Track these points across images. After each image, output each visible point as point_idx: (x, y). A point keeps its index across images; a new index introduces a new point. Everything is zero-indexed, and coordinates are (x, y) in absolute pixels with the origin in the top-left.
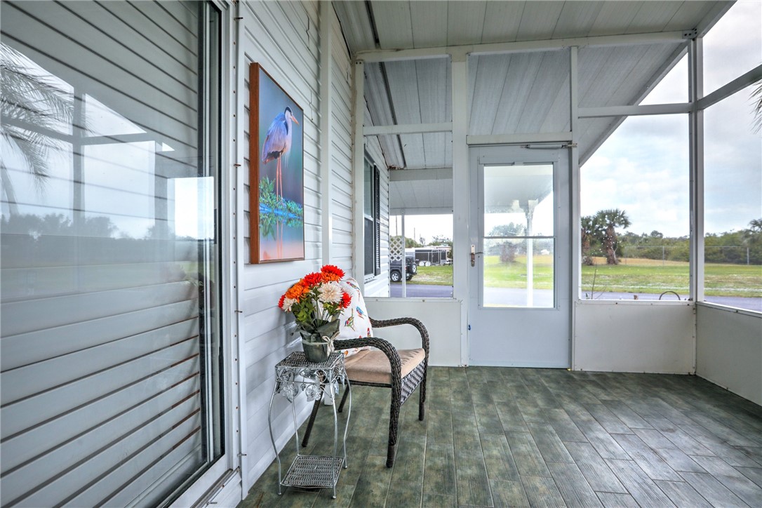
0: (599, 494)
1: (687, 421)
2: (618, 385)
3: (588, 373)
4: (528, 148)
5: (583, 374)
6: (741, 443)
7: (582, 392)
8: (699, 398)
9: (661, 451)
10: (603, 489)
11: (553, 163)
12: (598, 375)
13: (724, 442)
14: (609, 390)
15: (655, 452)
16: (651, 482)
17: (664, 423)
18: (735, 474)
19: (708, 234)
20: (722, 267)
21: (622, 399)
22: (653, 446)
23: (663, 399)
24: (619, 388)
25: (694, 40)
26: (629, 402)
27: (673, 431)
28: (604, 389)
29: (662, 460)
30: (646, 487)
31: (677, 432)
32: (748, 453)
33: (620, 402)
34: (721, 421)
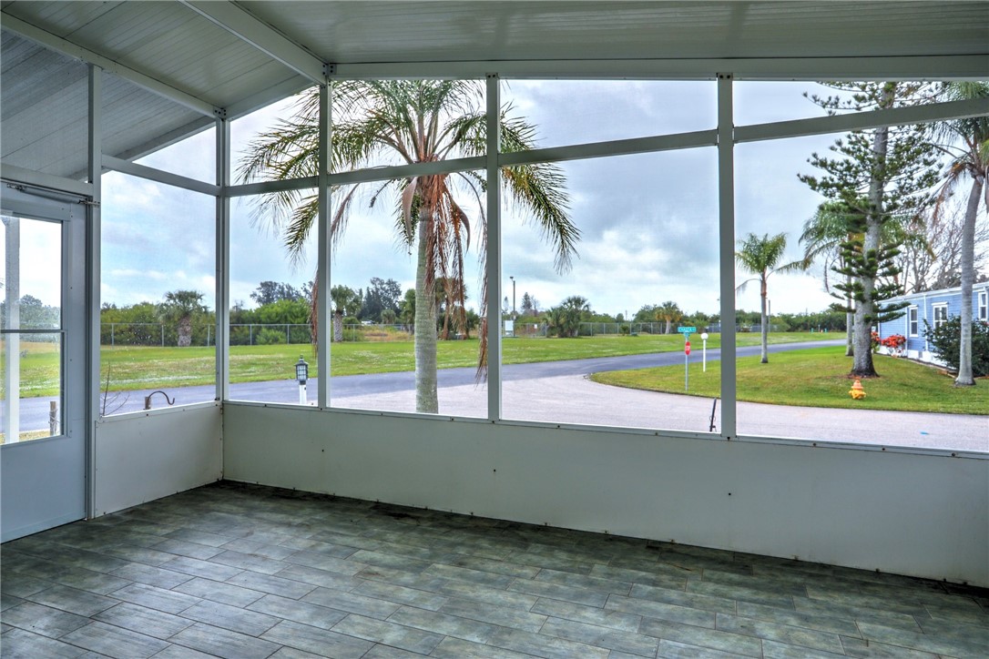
0: (248, 608)
1: (254, 521)
2: (164, 514)
3: (117, 514)
4: (21, 190)
5: (110, 518)
6: (299, 521)
7: (133, 537)
8: (245, 499)
9: (257, 553)
10: (248, 603)
11: (62, 222)
12: (131, 512)
13: (289, 525)
14: (160, 523)
15: (256, 556)
16: (273, 578)
17: (238, 531)
18: (313, 543)
19: (105, 304)
20: (134, 351)
21: (182, 526)
22: (250, 552)
23: (218, 511)
24: (168, 517)
25: (223, 120)
26: (192, 526)
27: (251, 533)
28: (153, 524)
29: (265, 559)
30: (274, 583)
31: (255, 533)
32: (307, 525)
33: (182, 529)
34: (274, 511)
